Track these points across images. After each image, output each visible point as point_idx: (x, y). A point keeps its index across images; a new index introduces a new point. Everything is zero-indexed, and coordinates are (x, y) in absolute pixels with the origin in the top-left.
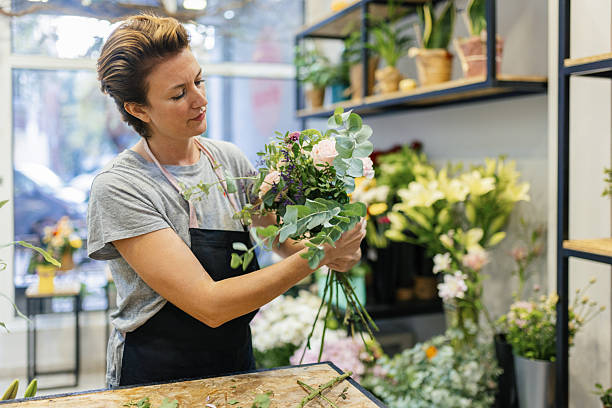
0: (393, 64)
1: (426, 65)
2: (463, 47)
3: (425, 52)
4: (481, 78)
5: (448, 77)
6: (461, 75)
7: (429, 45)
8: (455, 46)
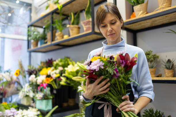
0: (61, 31)
1: (72, 30)
2: (84, 23)
3: (72, 26)
4: (90, 31)
5: (79, 33)
6: (83, 31)
7: (73, 24)
8: (82, 23)
